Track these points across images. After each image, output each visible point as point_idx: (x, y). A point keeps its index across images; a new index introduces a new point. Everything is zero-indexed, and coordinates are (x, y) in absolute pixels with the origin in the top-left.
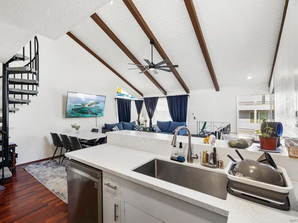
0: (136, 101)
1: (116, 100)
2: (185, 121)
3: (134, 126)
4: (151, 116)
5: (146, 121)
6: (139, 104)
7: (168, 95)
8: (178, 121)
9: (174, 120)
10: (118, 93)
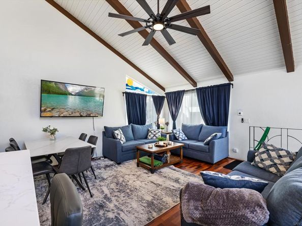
0: (153, 97)
1: (124, 94)
2: (226, 124)
3: (148, 130)
4: (174, 117)
5: (167, 124)
6: (158, 101)
7: (198, 87)
8: (213, 124)
9: (207, 124)
10: (127, 85)
